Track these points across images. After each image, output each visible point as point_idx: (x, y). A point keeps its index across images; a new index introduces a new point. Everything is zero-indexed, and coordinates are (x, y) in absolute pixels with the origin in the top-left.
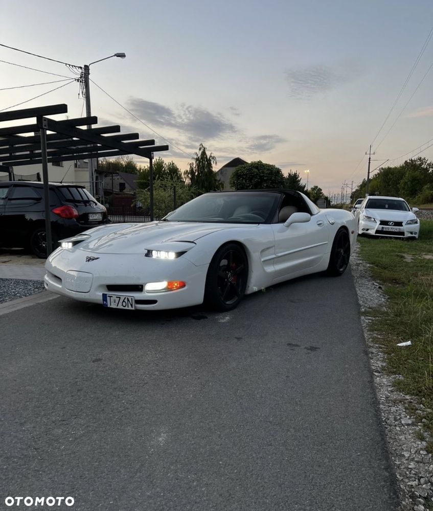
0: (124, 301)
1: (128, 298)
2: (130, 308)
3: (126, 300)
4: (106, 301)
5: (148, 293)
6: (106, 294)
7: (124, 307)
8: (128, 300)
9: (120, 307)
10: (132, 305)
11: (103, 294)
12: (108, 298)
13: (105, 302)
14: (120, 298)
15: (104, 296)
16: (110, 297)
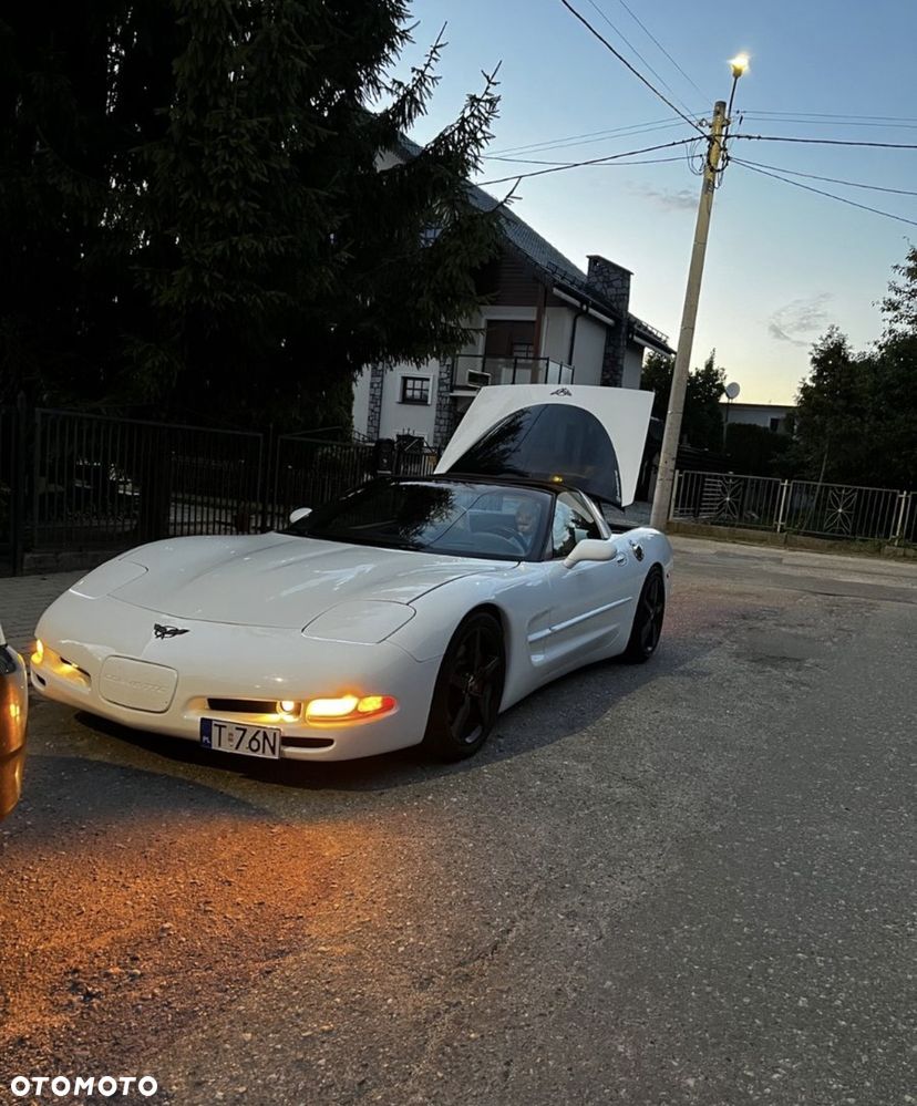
0: (254, 738)
1: (265, 733)
2: (269, 755)
3: (260, 737)
4: (210, 736)
5: (311, 721)
6: (211, 720)
7: (255, 751)
8: (265, 737)
9: (244, 751)
10: (273, 749)
11: (203, 720)
12: (215, 731)
13: (205, 738)
14: (245, 731)
15: (206, 724)
16: (220, 727)
